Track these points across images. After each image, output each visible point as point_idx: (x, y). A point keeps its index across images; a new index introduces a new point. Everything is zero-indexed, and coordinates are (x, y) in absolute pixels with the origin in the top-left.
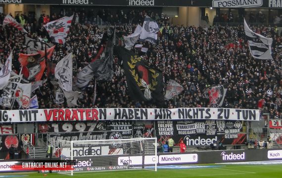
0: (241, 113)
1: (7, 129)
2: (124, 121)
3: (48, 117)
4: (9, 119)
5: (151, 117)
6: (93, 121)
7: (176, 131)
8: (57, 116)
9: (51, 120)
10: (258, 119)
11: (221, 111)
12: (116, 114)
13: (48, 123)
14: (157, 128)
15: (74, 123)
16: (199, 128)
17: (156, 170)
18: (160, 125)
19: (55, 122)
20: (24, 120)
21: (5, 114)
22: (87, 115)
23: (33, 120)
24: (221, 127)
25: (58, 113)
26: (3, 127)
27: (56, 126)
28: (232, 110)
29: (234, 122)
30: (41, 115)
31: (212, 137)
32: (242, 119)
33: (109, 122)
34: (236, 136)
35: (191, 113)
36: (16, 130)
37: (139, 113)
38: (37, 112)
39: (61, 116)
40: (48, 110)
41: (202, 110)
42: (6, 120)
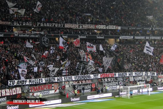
0: (151, 73)
1: (90, 81)
2: (121, 77)
3: (101, 76)
5: (128, 75)
6: (112, 77)
7: (134, 80)
9: (102, 77)
10: (156, 75)
11: (146, 73)
12: (119, 75)
13: (101, 78)
14: (129, 79)
15: (107, 78)
16: (140, 78)
17: (149, 95)
18: (130, 78)
19: (103, 78)
20: (95, 78)
21: (90, 76)
22: (112, 75)
23: (97, 78)
24: (146, 77)
27: (103, 79)
28: (149, 73)
29: (149, 76)
31: (144, 81)
32: (151, 75)
33: (117, 77)
34: (150, 80)
35: (138, 74)
36: (93, 81)
37: (125, 74)
38: (98, 75)
39: (105, 76)
40: (101, 74)
41: (141, 73)
42: (90, 78)
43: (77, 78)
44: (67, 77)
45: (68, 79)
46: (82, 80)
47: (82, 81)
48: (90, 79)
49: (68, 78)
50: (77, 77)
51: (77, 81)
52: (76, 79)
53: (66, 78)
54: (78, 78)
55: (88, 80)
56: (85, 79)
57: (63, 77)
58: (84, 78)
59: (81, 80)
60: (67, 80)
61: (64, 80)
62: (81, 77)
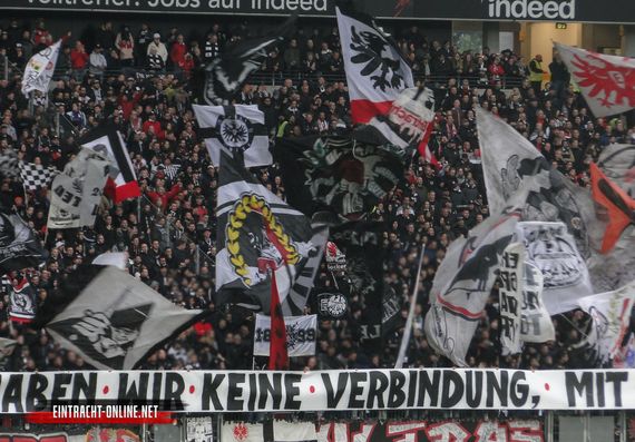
1: (526, 431)
4: (529, 399)
20: (581, 403)
21: (521, 382)
23: (610, 404)
26: (513, 425)
36: (556, 436)
38: (624, 377)
42: (523, 401)
43: (356, 391)
44: (235, 379)
45: (245, 397)
47: (432, 433)
49: (245, 385)
50: (365, 385)
51: (367, 429)
52: (343, 405)
53: (222, 389)
54: (364, 397)
55: (493, 415)
56: (462, 405)
58: (448, 402)
59: (419, 416)
62: (406, 389)
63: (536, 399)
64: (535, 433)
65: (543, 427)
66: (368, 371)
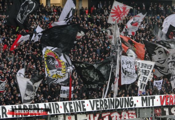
1: (132, 114)
3: (162, 102)
4: (134, 105)
8: (168, 101)
9: (164, 104)
19: (166, 106)
20: (145, 106)
21: (132, 100)
23: (151, 105)
25: (169, 98)
26: (129, 112)
27: (167, 110)
30: (157, 100)
36: (139, 115)
38: (154, 98)
39: (171, 101)
40: (163, 96)
42: (131, 106)
43: (97, 105)
44: (70, 103)
45: (73, 108)
46: (112, 111)
47: (112, 116)
48: (132, 109)
49: (72, 105)
50: (99, 103)
51: (98, 115)
52: (95, 109)
53: (68, 107)
54: (99, 107)
55: (126, 110)
56: (119, 108)
57: (60, 104)
58: (117, 107)
59: (109, 111)
60: (71, 110)
61: (62, 111)
62: (108, 104)
63: (135, 105)
64: (134, 114)
65: (136, 112)
66: (99, 99)
